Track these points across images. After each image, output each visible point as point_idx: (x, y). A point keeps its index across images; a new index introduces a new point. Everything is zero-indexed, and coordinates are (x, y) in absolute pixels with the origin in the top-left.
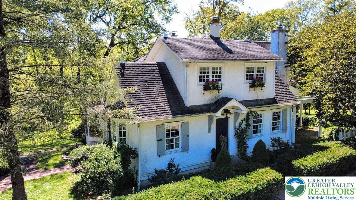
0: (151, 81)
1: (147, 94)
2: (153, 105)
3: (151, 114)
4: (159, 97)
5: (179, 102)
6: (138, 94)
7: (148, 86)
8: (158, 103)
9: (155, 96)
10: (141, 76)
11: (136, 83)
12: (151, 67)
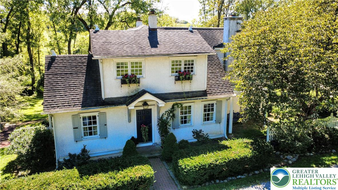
0: (76, 73)
1: (68, 86)
2: (70, 97)
3: (64, 106)
4: (79, 89)
5: (97, 94)
6: (58, 87)
7: (71, 78)
8: (75, 95)
9: (75, 88)
10: (68, 68)
11: (61, 76)
12: (82, 59)
